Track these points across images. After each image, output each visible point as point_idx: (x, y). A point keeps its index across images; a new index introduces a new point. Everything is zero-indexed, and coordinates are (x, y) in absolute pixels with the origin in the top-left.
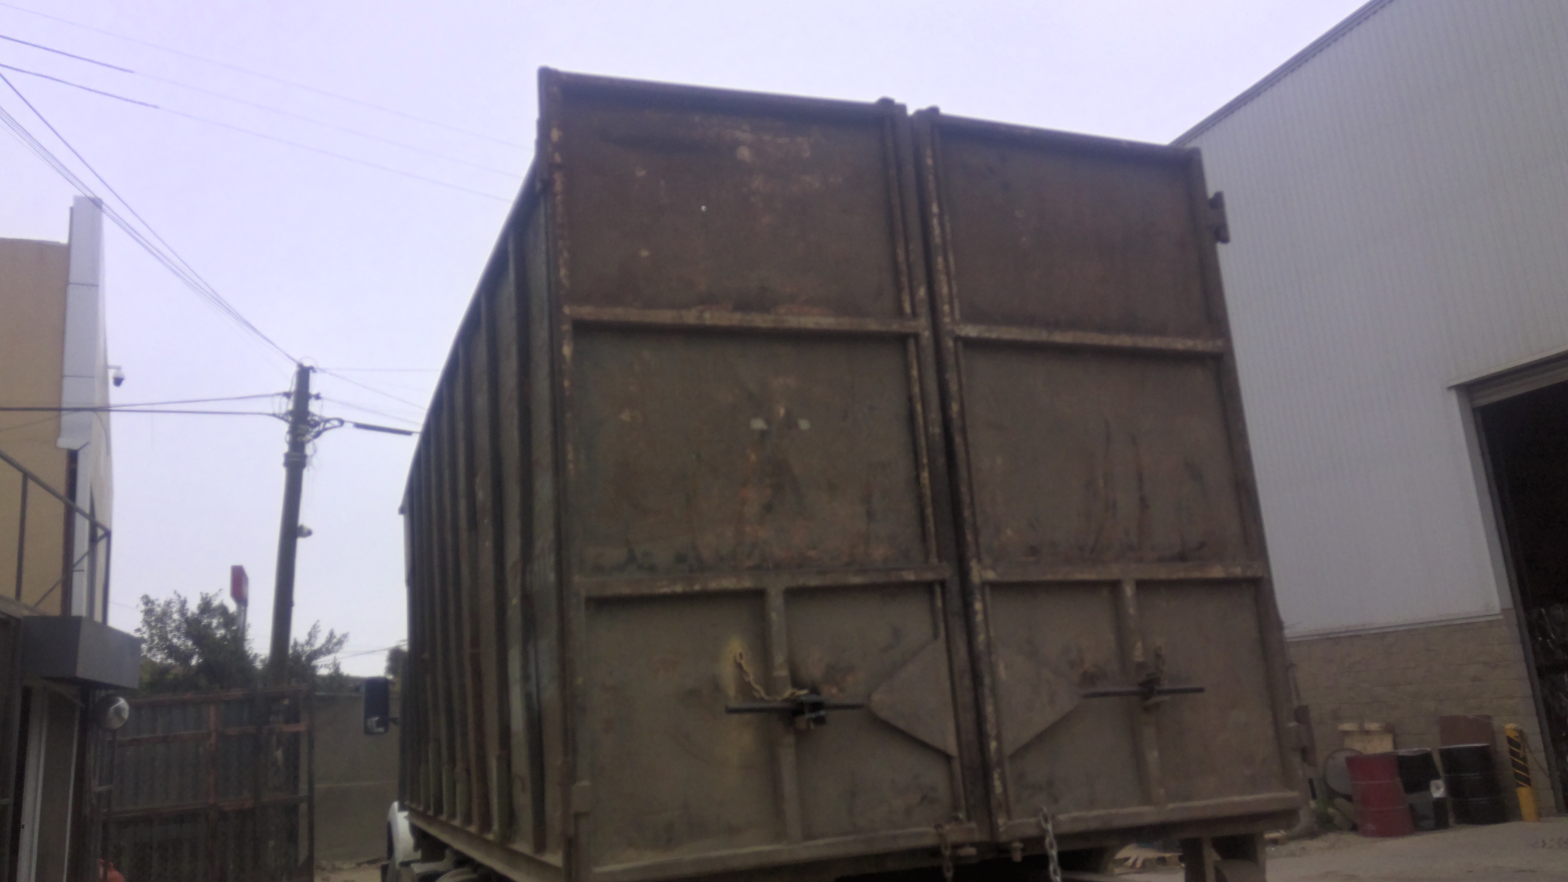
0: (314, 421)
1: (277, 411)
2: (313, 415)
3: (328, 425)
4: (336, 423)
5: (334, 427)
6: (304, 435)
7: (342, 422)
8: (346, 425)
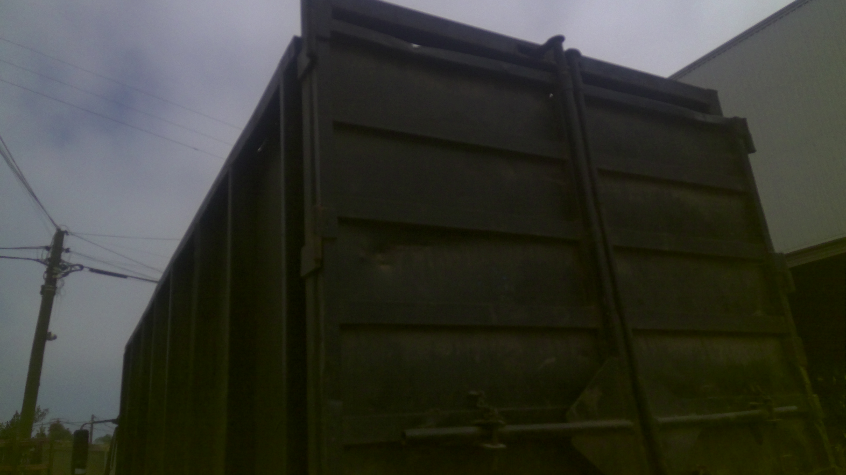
0: (64, 265)
1: (40, 258)
2: (64, 262)
3: (73, 269)
4: (78, 268)
5: (77, 270)
6: (56, 274)
7: (82, 267)
8: (85, 269)
